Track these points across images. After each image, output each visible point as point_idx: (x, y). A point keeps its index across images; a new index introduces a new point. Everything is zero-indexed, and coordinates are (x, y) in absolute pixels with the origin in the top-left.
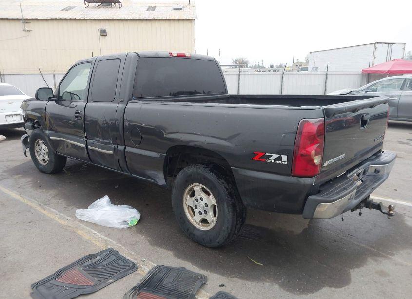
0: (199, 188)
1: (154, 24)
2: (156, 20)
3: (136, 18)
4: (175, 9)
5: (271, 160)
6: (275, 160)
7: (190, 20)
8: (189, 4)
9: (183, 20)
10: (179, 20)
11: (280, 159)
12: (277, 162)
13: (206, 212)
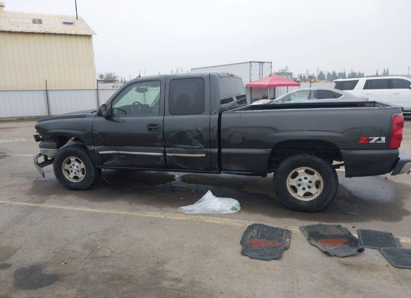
0: (303, 170)
1: (47, 38)
2: (50, 34)
3: (27, 31)
4: (65, 23)
5: (373, 141)
6: (376, 141)
7: (89, 36)
8: (77, 18)
9: (81, 36)
10: (76, 35)
11: (380, 140)
12: (377, 142)
13: (309, 187)
